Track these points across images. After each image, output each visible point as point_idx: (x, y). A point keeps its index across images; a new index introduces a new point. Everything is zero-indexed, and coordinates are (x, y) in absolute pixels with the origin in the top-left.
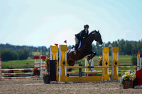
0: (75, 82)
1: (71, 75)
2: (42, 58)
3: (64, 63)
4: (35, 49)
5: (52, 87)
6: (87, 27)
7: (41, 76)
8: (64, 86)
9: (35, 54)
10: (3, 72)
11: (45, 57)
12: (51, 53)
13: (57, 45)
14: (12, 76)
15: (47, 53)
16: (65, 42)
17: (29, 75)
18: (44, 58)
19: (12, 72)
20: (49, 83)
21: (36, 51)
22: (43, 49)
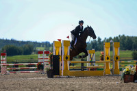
0: (78, 76)
1: (74, 69)
2: (45, 53)
3: (67, 58)
4: (39, 45)
5: (55, 81)
6: (81, 22)
7: (45, 70)
8: (66, 80)
9: (39, 49)
10: (8, 66)
12: (55, 48)
14: (17, 70)
15: (51, 49)
16: (68, 37)
17: (33, 70)
18: (47, 53)
19: (17, 66)
20: (52, 77)
21: (40, 46)
22: (47, 44)
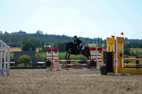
0: (133, 74)
1: (128, 67)
2: (98, 49)
3: (121, 55)
4: (91, 41)
5: (109, 78)
7: (98, 67)
8: (121, 78)
10: (60, 62)
11: (101, 49)
12: (108, 45)
13: (113, 37)
14: (70, 67)
15: (103, 45)
16: (122, 34)
19: (69, 62)
20: (106, 74)
21: (92, 43)
22: (99, 41)
